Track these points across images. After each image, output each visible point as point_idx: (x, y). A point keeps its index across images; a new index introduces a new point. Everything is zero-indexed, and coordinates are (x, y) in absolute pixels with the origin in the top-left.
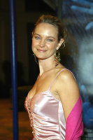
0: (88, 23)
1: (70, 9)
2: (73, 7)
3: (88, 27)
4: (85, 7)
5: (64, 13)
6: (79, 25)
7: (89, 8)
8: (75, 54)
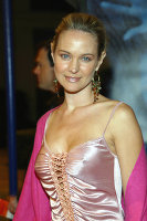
0: (128, 29)
1: (99, 7)
3: (127, 37)
7: (130, 5)
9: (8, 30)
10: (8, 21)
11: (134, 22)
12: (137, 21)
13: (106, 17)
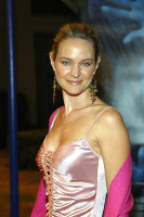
0: (128, 32)
1: (99, 11)
2: (105, 8)
3: (127, 40)
4: (124, 8)
5: (91, 17)
6: (113, 36)
7: (129, 9)
8: (107, 81)
9: (11, 33)
10: (10, 24)
11: (134, 25)
12: (136, 25)
13: (106, 20)
